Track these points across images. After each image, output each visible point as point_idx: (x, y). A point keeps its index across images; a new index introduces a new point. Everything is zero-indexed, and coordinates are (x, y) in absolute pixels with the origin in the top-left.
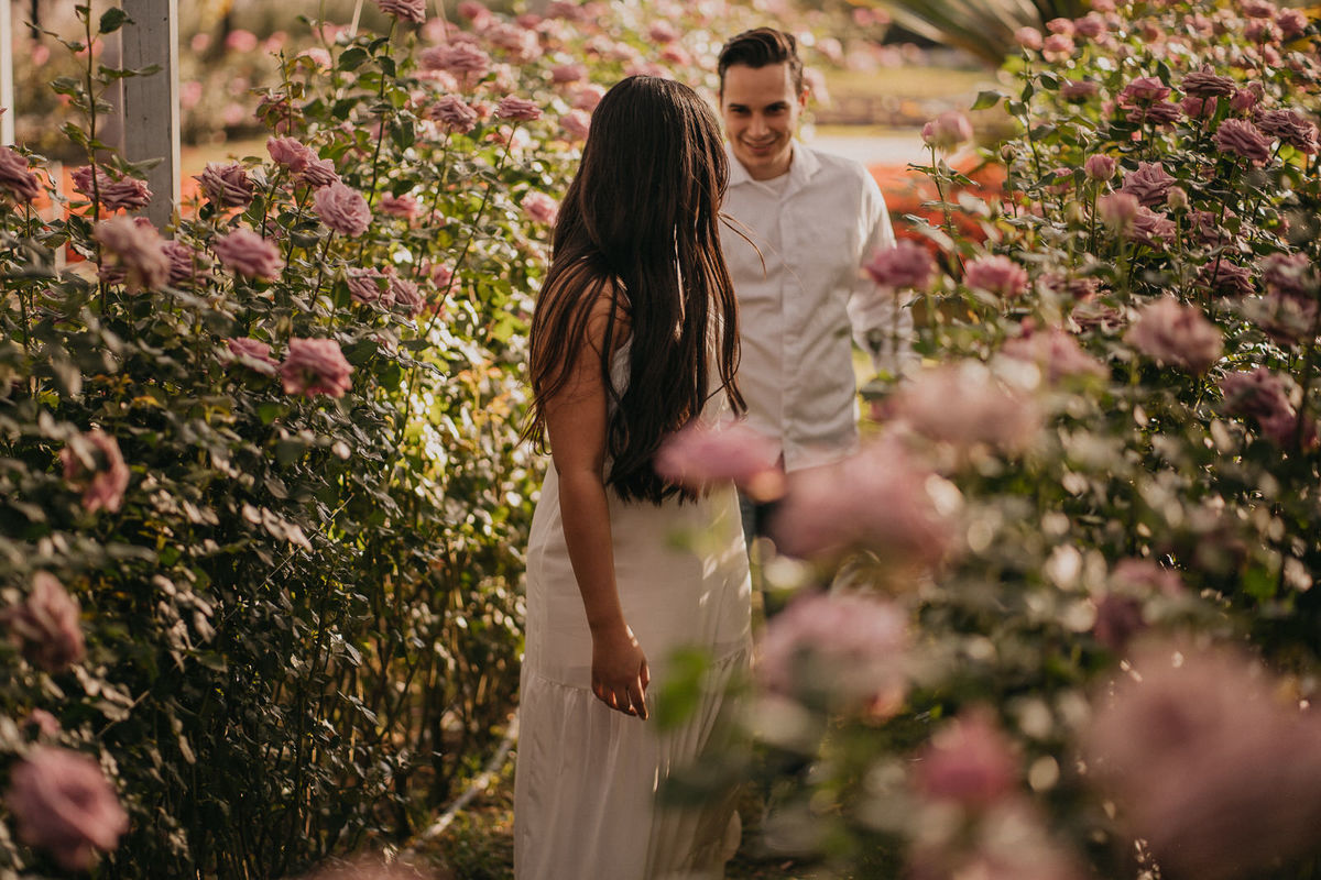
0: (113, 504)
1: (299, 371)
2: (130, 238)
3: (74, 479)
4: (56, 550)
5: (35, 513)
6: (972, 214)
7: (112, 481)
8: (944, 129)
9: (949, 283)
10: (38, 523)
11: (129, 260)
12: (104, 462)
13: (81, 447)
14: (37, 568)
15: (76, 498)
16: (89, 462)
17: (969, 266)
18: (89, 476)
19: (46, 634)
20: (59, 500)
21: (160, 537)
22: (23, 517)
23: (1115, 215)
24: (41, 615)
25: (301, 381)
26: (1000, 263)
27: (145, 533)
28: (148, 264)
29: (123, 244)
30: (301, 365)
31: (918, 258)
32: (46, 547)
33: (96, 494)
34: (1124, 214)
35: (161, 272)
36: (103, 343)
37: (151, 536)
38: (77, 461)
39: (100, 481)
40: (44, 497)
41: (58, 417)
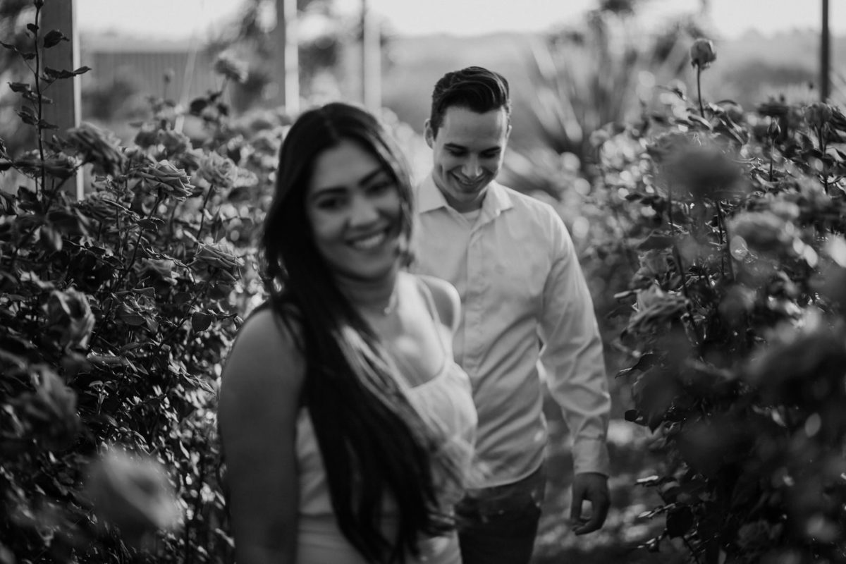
0: (84, 342)
1: (204, 267)
7: (83, 326)
12: (77, 310)
16: (66, 309)
21: (100, 395)
25: (206, 274)
27: (90, 393)
30: (206, 261)
37: (94, 394)
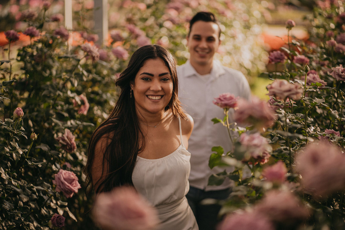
0: (85, 113)
2: (90, 48)
3: (76, 106)
4: (71, 124)
5: (66, 115)
6: (295, 45)
7: (85, 107)
8: (288, 24)
9: (289, 61)
10: (67, 117)
11: (89, 54)
12: (83, 102)
13: (78, 99)
14: (66, 128)
15: (77, 111)
16: (79, 103)
17: (295, 58)
18: (79, 106)
19: (67, 143)
20: (72, 111)
22: (63, 116)
23: (331, 46)
24: (66, 139)
26: (303, 57)
28: (94, 55)
29: (88, 50)
31: (281, 55)
32: (69, 123)
33: (81, 110)
34: (333, 45)
35: (97, 57)
36: (83, 74)
38: (76, 103)
39: (82, 107)
40: (68, 111)
41: (72, 92)
